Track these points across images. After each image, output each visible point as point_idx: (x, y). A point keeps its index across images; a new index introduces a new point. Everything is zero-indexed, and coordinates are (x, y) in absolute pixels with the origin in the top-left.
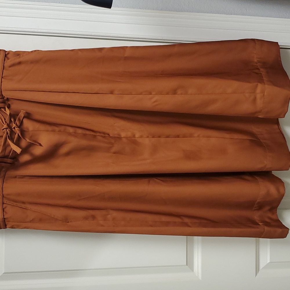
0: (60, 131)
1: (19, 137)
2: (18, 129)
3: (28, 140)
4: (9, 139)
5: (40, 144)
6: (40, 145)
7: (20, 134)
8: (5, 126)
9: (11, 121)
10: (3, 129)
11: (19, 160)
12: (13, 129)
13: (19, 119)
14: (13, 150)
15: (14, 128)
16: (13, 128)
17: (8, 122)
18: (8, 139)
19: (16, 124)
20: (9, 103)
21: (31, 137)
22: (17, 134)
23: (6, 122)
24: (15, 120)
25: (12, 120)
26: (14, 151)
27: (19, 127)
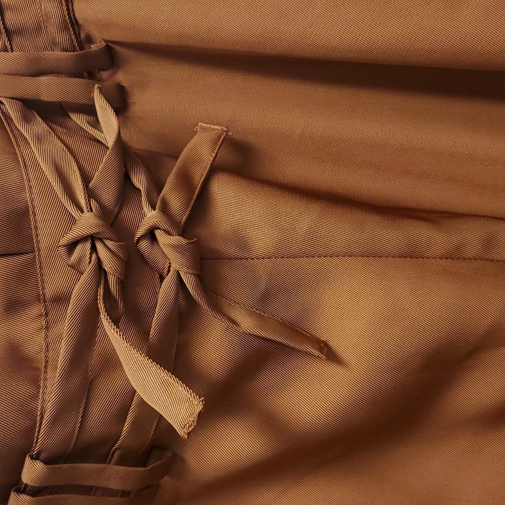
0: (454, 255)
1: (182, 302)
2: (176, 239)
3: (247, 323)
4: (116, 322)
5: (326, 344)
6: (331, 355)
7: (189, 282)
8: (87, 222)
9: (126, 189)
10: (71, 247)
11: (183, 461)
12: (144, 245)
13: (185, 179)
14: (143, 403)
15: (151, 235)
16: (139, 233)
17: (108, 195)
18: (105, 322)
19: (165, 209)
20: (121, 77)
21: (265, 298)
22: (168, 284)
23: (90, 194)
24: (157, 185)
25: (139, 181)
26: (148, 413)
27: (184, 231)
